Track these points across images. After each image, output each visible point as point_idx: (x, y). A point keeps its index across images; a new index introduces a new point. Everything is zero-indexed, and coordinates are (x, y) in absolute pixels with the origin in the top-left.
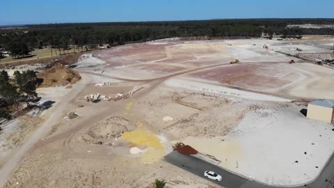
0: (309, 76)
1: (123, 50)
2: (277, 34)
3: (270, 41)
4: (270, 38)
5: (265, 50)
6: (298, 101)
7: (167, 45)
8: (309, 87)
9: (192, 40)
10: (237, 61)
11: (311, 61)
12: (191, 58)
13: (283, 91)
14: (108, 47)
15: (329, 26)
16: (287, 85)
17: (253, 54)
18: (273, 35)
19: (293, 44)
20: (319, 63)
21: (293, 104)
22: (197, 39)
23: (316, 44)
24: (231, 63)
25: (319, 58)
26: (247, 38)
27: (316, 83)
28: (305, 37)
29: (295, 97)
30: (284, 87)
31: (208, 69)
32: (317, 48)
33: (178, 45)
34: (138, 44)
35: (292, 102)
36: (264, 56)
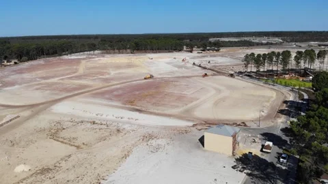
0: (219, 91)
1: (32, 65)
2: (198, 47)
3: (190, 54)
4: (191, 52)
5: (183, 63)
6: (201, 124)
7: (84, 59)
8: (216, 104)
9: (115, 53)
10: (151, 77)
11: (223, 74)
12: (102, 74)
13: (187, 111)
14: (15, 63)
15: (246, 39)
16: (194, 103)
17: (170, 68)
18: (194, 49)
19: (211, 56)
20: (232, 75)
21: (194, 129)
22: (119, 53)
23: (232, 56)
24: (145, 79)
25: (232, 70)
26: (169, 52)
27: (223, 99)
28: (223, 50)
29: (198, 119)
30: (191, 105)
31: (118, 86)
32: (232, 60)
33: (97, 59)
34: (51, 59)
35: (194, 125)
36: (180, 70)
